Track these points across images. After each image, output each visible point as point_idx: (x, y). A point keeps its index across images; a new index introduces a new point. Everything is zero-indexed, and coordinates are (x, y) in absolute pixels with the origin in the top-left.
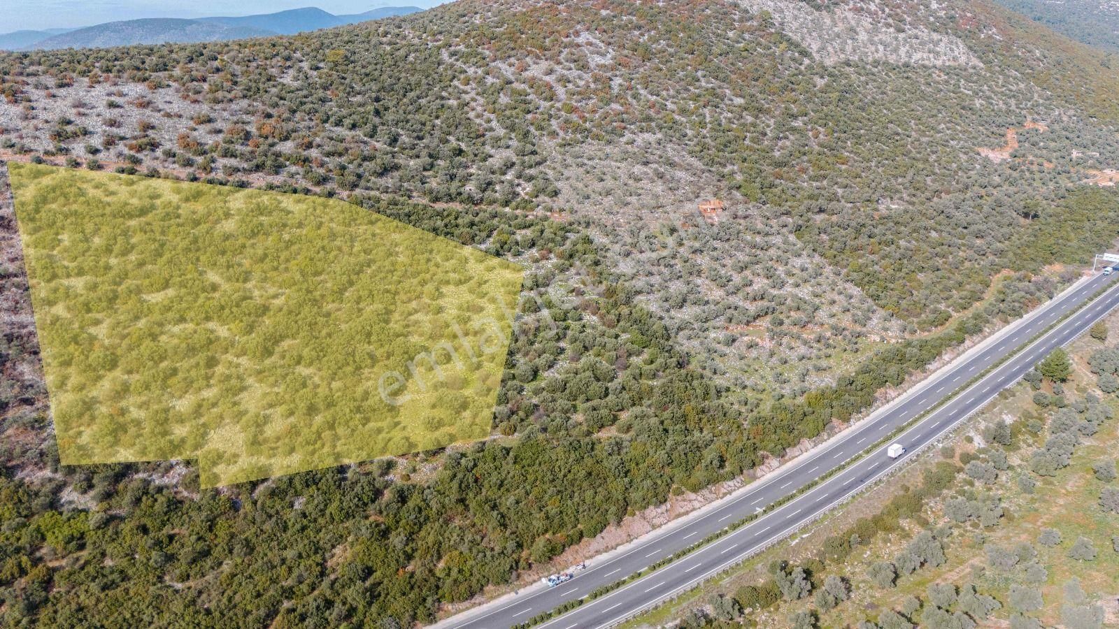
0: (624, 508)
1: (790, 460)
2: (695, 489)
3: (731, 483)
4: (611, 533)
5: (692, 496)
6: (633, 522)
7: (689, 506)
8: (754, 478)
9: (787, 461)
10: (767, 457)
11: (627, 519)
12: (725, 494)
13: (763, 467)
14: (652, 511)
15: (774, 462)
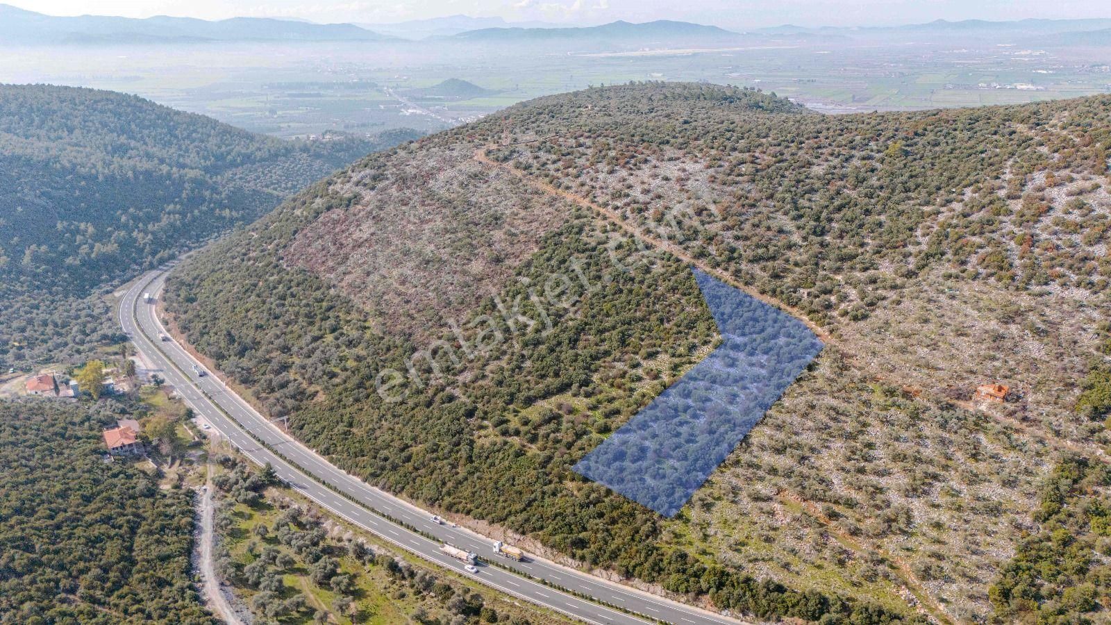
0: (502, 520)
1: (632, 586)
2: (544, 543)
3: (570, 560)
4: (483, 524)
5: (539, 545)
6: (498, 529)
7: (532, 549)
8: (590, 570)
9: (626, 584)
10: (614, 570)
11: (497, 526)
12: (561, 563)
13: (604, 572)
14: (510, 533)
15: (615, 576)
